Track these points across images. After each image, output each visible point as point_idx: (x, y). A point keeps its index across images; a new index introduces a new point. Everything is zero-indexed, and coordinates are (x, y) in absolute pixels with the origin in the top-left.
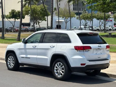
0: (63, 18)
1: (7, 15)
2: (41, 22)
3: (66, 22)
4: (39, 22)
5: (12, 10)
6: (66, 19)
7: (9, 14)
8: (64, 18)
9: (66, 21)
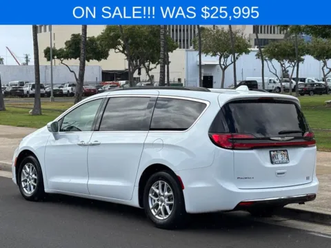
0: (215, 55)
1: (60, 50)
2: (155, 68)
3: (223, 67)
4: (149, 67)
5: (73, 35)
6: (222, 59)
7: (64, 46)
8: (218, 57)
9: (222, 63)
